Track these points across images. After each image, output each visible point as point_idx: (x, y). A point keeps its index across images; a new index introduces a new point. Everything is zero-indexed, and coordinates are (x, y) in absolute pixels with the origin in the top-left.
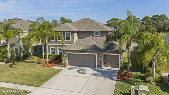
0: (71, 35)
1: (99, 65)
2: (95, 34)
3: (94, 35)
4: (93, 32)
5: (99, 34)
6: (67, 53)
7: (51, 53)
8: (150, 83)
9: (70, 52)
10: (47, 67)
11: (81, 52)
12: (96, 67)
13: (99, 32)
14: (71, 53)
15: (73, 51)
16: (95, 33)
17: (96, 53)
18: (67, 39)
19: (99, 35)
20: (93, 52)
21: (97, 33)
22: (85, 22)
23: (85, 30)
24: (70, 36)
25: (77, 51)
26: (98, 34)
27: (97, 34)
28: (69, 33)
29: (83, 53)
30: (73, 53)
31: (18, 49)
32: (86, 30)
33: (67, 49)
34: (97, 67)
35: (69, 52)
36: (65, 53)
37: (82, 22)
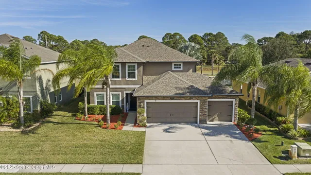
0: (138, 69)
1: (203, 118)
2: (175, 68)
3: (173, 69)
4: (171, 63)
5: (182, 66)
6: (146, 101)
7: (96, 104)
8: (295, 139)
9: (152, 99)
10: (111, 130)
11: (172, 98)
12: (197, 123)
13: (182, 64)
14: (154, 101)
15: (157, 98)
16: (175, 65)
17: (198, 100)
18: (129, 77)
19: (182, 69)
20: (194, 99)
21: (177, 65)
22: (148, 46)
23: (157, 61)
24: (136, 72)
25: (164, 98)
26: (180, 68)
27: (177, 68)
28: (134, 66)
29: (176, 100)
30: (157, 101)
31: (30, 98)
32: (159, 61)
33: (147, 95)
34: (200, 122)
35: (150, 99)
36: (141, 101)
37: (143, 46)
